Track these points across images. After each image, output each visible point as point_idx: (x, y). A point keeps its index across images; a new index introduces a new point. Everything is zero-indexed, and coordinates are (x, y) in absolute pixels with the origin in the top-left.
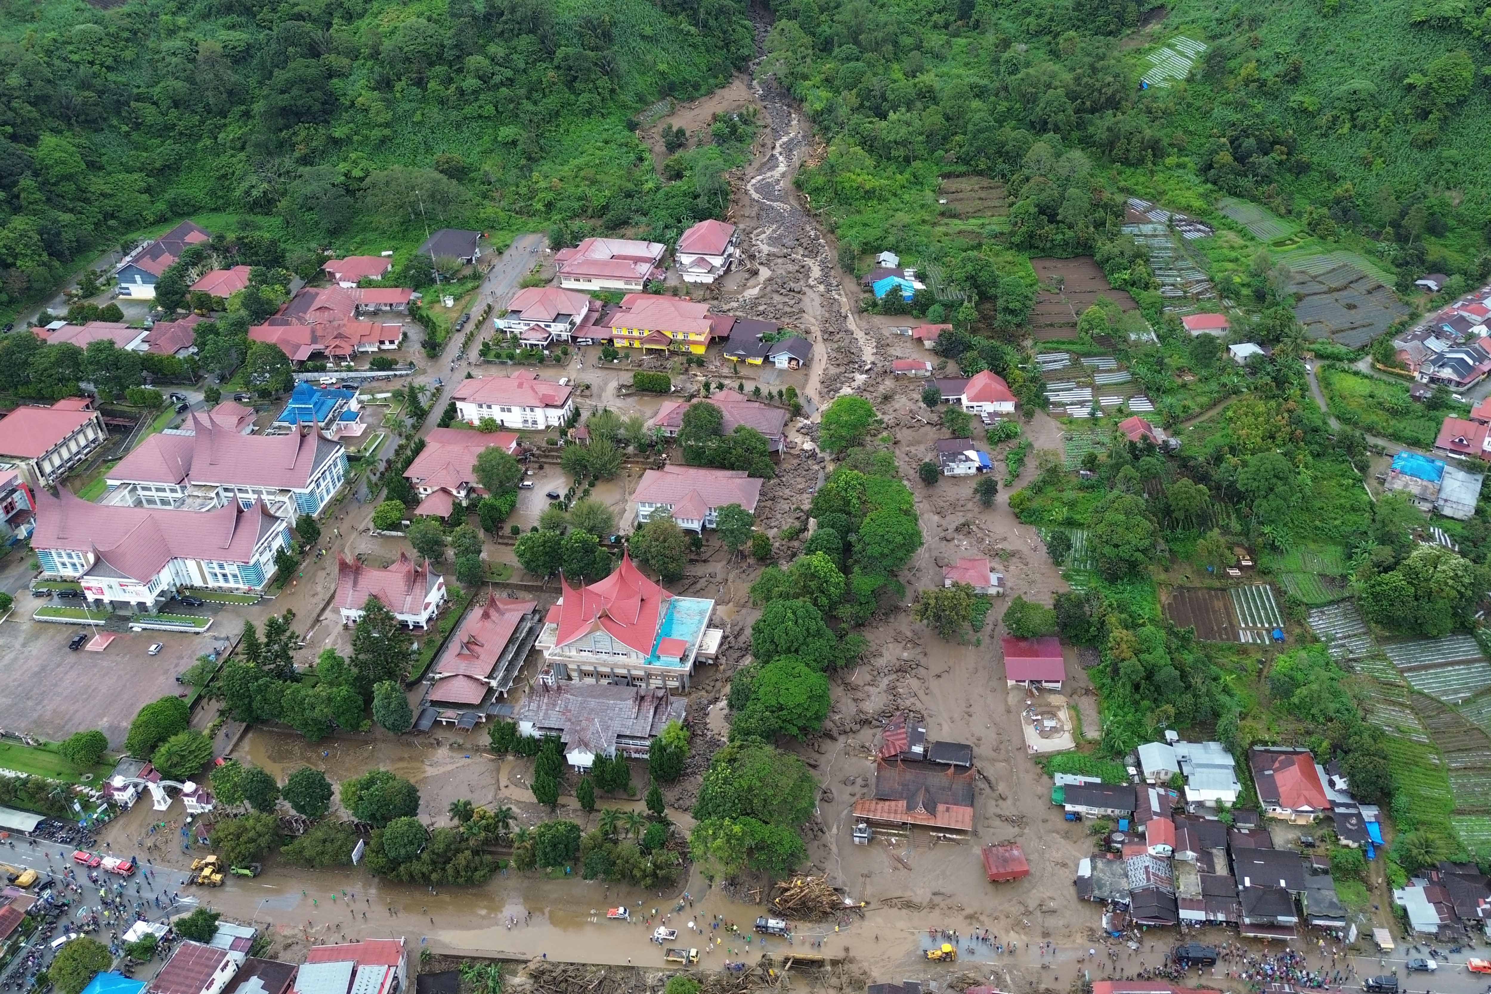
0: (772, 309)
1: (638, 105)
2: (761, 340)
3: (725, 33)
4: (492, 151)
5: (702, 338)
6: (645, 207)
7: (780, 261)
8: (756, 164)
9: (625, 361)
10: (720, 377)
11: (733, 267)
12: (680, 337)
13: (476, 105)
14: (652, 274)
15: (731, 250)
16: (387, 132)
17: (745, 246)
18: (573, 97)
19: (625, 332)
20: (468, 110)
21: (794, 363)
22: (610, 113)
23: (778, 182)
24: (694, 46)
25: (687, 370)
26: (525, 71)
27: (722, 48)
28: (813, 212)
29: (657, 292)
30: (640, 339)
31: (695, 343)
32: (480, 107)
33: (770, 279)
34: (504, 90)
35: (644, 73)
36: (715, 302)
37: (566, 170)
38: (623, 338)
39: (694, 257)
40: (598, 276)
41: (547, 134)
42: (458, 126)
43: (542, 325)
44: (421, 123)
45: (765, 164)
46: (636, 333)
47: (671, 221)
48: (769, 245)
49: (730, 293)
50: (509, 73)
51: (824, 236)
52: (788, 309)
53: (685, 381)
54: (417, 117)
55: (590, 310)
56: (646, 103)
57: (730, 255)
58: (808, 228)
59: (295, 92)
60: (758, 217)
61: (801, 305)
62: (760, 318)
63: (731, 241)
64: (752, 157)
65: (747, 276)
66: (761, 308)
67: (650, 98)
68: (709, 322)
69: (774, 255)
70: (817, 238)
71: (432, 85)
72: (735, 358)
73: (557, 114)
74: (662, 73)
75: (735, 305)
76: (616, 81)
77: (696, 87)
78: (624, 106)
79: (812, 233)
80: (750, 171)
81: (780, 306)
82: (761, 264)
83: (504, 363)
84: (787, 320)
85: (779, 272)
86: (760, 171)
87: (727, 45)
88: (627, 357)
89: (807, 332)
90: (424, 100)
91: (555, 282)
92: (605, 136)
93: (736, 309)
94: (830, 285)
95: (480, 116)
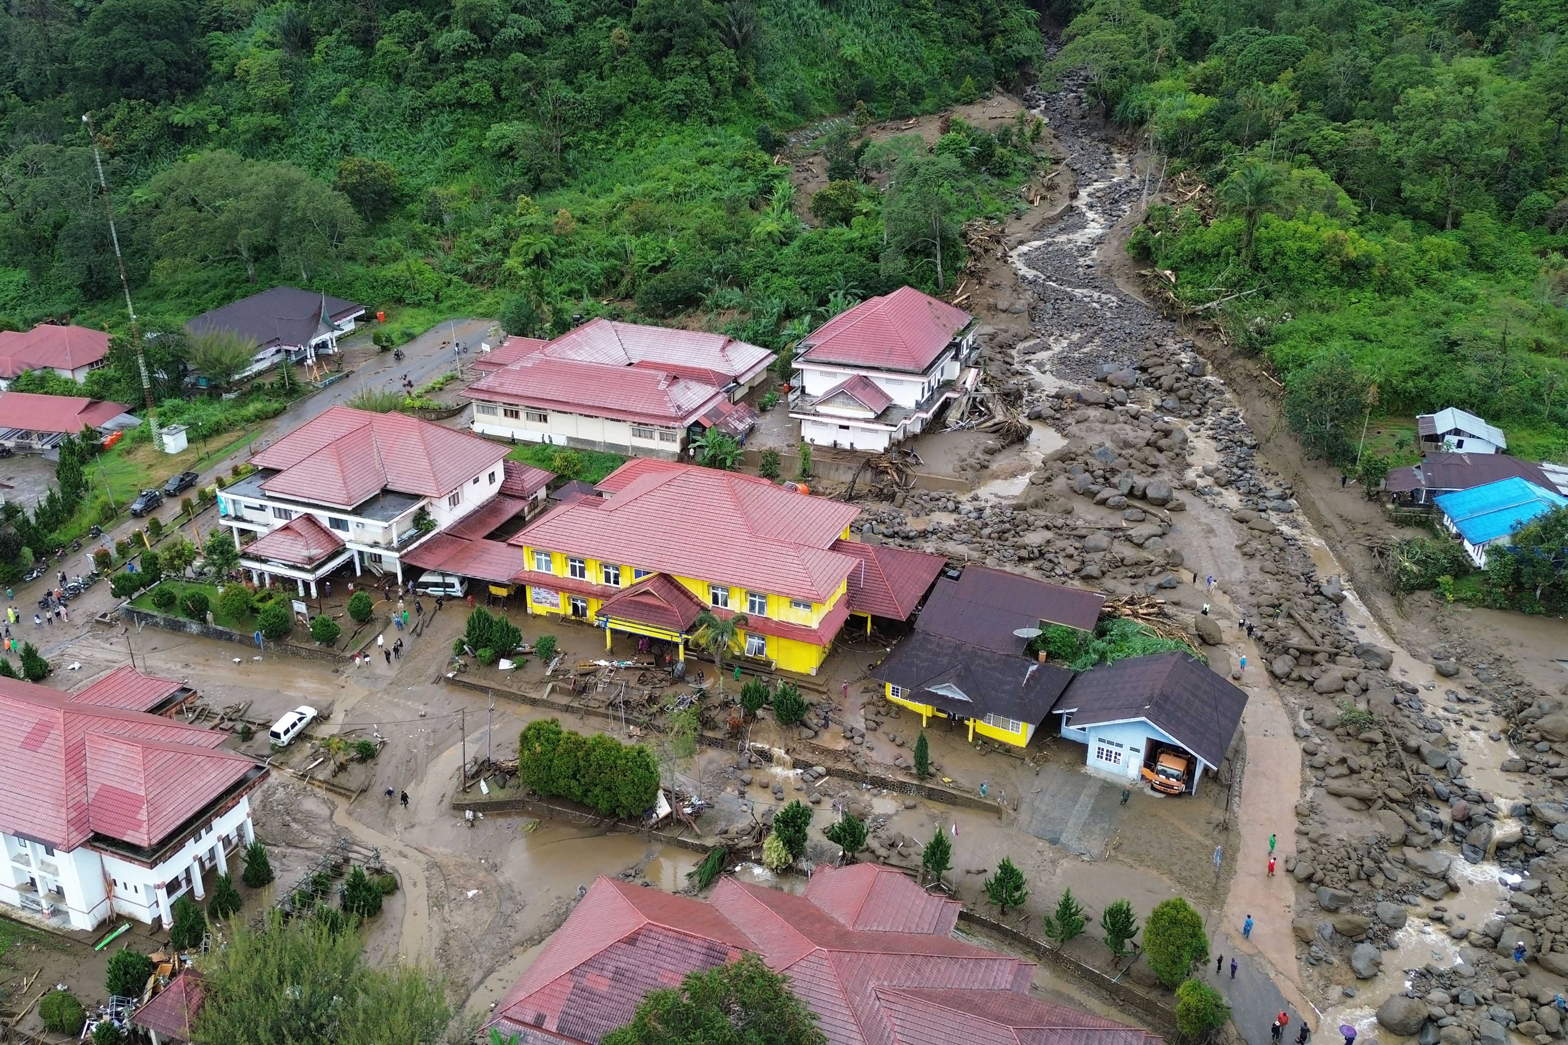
0: (1070, 545)
1: (791, 116)
2: (1031, 648)
3: (986, 12)
4: (467, 168)
5: (811, 619)
6: (747, 266)
7: (1094, 413)
8: (1033, 218)
9: (537, 670)
10: (857, 778)
11: (952, 416)
12: (738, 604)
13: (455, 81)
14: (716, 413)
15: (951, 369)
16: (272, 120)
17: (994, 370)
18: (655, 82)
19: (560, 570)
20: (439, 89)
21: (1171, 765)
22: (725, 121)
23: (1084, 251)
24: (922, 28)
25: (737, 733)
26: (569, 29)
27: (974, 42)
28: (1186, 308)
29: (715, 463)
30: (603, 595)
31: (787, 631)
32: (464, 84)
33: (1065, 457)
34: (518, 57)
35: (813, 64)
36: (884, 508)
37: (601, 205)
38: (555, 586)
39: (843, 376)
40: (565, 407)
41: (588, 146)
42: (414, 119)
43: (323, 517)
44: (345, 111)
45: (1053, 221)
46: (594, 577)
47: (801, 300)
48: (1059, 375)
49: (937, 483)
50: (534, 26)
51: (1220, 367)
52: (1128, 552)
53: (721, 778)
54: (342, 98)
55: (504, 493)
56: (810, 118)
57: (948, 385)
58: (1171, 345)
59: (117, 33)
60: (1033, 313)
61: (1171, 543)
62: (1028, 570)
63: (955, 346)
64: (1024, 206)
65: (991, 442)
66: (1034, 538)
67: (816, 108)
68: (847, 563)
69: (1078, 398)
70: (1197, 372)
71: (385, 43)
72: (925, 710)
73: (619, 109)
74: (850, 65)
75: (947, 520)
76: (752, 64)
77: (917, 95)
78: (762, 112)
79: (1185, 358)
80: (1015, 229)
81: (1101, 539)
82: (1037, 417)
83: (175, 627)
84: (1124, 589)
85: (1093, 440)
86: (1039, 230)
87: (987, 38)
88: (547, 651)
89: (1206, 640)
90: (364, 72)
91: (461, 421)
92: (705, 152)
93: (949, 534)
94: (1260, 492)
95: (461, 103)
